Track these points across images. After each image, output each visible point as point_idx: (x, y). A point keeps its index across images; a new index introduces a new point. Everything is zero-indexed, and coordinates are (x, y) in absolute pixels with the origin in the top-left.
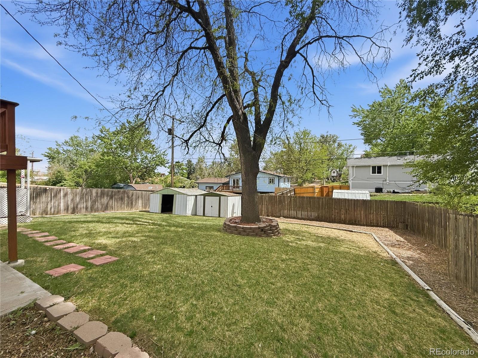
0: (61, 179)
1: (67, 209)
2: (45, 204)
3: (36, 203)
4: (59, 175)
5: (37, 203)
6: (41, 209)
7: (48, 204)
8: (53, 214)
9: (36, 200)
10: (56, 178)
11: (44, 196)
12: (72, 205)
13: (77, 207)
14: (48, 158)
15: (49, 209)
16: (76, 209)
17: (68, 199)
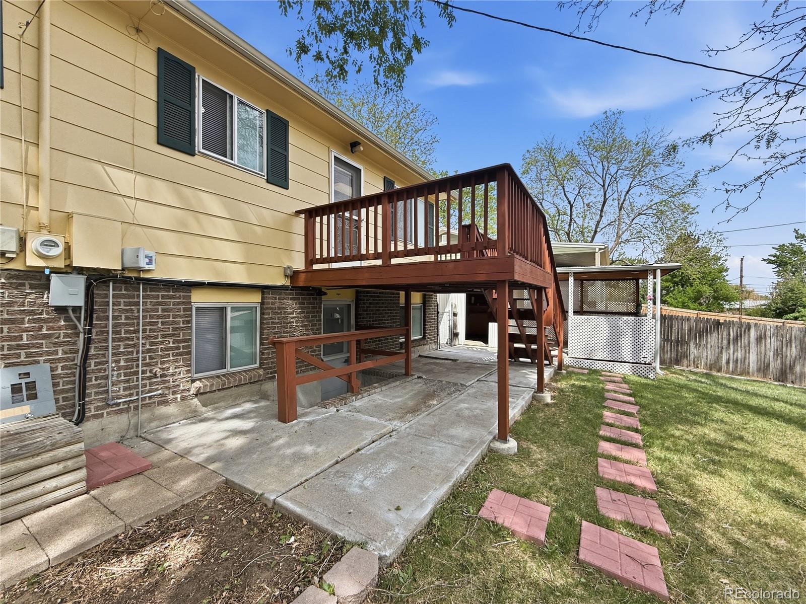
0: (793, 305)
1: (764, 369)
2: (717, 350)
3: (700, 347)
4: (790, 297)
5: (702, 347)
6: (709, 359)
7: (721, 352)
8: (733, 373)
9: (700, 341)
10: (784, 302)
11: (715, 335)
12: (779, 361)
13: (792, 368)
14: (775, 266)
15: (724, 361)
16: (788, 371)
17: (768, 346)
